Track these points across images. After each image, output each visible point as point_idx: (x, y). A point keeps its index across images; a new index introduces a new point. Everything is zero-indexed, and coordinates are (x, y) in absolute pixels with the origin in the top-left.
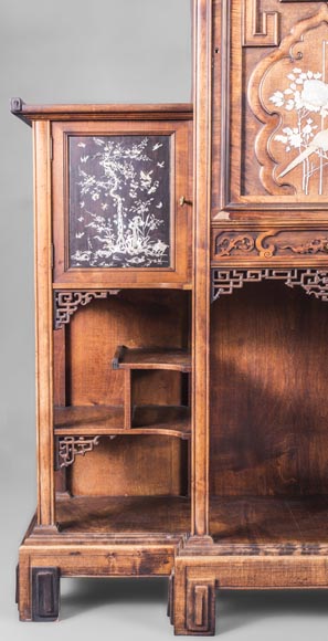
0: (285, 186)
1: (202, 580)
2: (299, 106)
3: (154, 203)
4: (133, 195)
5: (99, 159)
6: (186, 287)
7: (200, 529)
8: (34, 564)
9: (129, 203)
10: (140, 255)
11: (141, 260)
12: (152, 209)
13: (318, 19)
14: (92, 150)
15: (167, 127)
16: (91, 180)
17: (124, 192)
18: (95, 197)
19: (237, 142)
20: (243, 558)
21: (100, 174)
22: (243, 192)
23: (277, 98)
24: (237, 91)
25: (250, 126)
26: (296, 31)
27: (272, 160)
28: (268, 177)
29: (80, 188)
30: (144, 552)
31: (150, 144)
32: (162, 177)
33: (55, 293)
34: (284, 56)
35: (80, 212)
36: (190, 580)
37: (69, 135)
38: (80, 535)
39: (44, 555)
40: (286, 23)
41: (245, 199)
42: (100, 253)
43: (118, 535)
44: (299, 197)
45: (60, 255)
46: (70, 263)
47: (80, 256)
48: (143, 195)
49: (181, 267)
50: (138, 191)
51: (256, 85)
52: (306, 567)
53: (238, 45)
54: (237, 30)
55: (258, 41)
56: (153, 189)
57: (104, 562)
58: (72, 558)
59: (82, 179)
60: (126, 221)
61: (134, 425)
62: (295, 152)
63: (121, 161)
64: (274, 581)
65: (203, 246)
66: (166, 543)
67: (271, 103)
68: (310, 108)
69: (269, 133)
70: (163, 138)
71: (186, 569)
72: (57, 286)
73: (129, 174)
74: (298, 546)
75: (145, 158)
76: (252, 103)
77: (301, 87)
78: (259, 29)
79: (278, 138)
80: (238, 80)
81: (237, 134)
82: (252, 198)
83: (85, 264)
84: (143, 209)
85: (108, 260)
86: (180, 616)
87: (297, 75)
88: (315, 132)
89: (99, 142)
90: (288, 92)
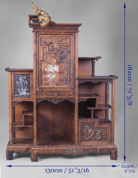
0: (48, 84)
1: (35, 152)
2: (49, 71)
3: (28, 86)
4: (24, 85)
5: (19, 78)
6: (33, 101)
7: (35, 143)
8: (9, 150)
9: (24, 86)
10: (26, 95)
11: (26, 96)
12: (27, 87)
13: (52, 56)
14: (18, 77)
15: (29, 73)
16: (17, 82)
17: (23, 84)
18: (18, 85)
19: (40, 77)
20: (42, 148)
21: (19, 81)
22: (41, 85)
23: (46, 69)
24: (40, 68)
25: (42, 74)
26: (49, 58)
27: (45, 80)
28: (45, 83)
29: (16, 83)
30: (27, 147)
31: (27, 76)
32: (29, 82)
33: (12, 102)
34: (47, 62)
35: (16, 88)
36: (34, 152)
37: (14, 74)
38: (16, 145)
39: (11, 148)
40: (47, 57)
41: (41, 86)
42: (19, 95)
43: (22, 145)
44: (50, 86)
45: (13, 95)
46: (15, 96)
47: (16, 95)
48: (26, 85)
49: (32, 98)
50: (25, 84)
51: (43, 67)
52: (51, 150)
53: (40, 60)
54: (40, 58)
55: (43, 60)
56: (27, 84)
57: (20, 149)
58: (15, 149)
59: (16, 82)
60: (23, 89)
61: (25, 125)
62: (49, 78)
63: (22, 79)
64: (47, 152)
65: (35, 94)
66: (30, 146)
67: (45, 70)
68: (51, 71)
69: (45, 75)
70: (29, 75)
71: (33, 150)
72: (13, 100)
73: (24, 81)
74: (50, 146)
75: (26, 78)
76: (42, 70)
77: (50, 68)
78: (43, 58)
79: (46, 76)
80: (40, 66)
81: (40, 75)
82: (42, 86)
83: (17, 97)
84: (26, 87)
85: (21, 96)
86: (32, 158)
87: (49, 66)
88: (52, 75)
89: (19, 75)
90: (48, 68)
